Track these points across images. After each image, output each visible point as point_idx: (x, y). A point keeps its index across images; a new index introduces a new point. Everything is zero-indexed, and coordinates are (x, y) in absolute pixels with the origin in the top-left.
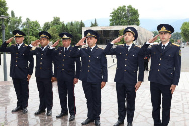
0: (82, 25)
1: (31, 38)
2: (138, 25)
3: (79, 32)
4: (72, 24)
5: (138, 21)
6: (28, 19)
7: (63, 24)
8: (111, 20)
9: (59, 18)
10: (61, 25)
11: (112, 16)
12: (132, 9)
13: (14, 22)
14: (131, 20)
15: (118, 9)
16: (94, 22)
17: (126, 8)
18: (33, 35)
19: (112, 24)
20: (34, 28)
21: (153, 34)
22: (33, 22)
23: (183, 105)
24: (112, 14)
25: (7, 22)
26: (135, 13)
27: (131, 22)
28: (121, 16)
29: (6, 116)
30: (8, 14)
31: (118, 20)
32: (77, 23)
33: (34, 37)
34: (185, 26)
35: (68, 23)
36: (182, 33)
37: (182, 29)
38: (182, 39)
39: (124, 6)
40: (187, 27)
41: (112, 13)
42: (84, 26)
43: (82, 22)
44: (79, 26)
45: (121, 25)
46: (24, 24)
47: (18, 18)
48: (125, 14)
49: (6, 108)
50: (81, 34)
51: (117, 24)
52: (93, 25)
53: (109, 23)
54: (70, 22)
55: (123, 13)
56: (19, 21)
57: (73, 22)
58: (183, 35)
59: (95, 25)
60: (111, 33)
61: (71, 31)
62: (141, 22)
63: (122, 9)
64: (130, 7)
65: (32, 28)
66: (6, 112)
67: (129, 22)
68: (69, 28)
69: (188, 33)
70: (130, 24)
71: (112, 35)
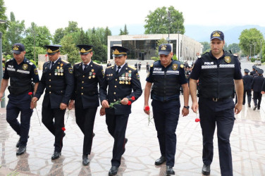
0: (108, 33)
1: (37, 50)
2: (182, 33)
3: (103, 43)
4: (94, 31)
5: (182, 27)
6: (33, 24)
7: (82, 32)
8: (146, 26)
9: (76, 23)
10: (79, 33)
11: (148, 22)
12: (174, 12)
13: (15, 28)
14: (173, 26)
15: (156, 11)
16: (123, 30)
17: (167, 10)
18: (41, 45)
19: (148, 32)
20: (42, 36)
21: (202, 46)
22: (41, 28)
23: (240, 140)
24: (148, 19)
25: (5, 27)
26: (179, 17)
27: (173, 29)
28: (160, 22)
29: (4, 155)
30: (6, 17)
31: (156, 27)
32: (101, 31)
33: (42, 48)
34: (244, 35)
35: (89, 30)
36: (240, 45)
37: (240, 39)
38: (241, 52)
39: (164, 8)
40: (247, 37)
41: (148, 17)
42: (110, 34)
43: (107, 29)
44: (103, 35)
45: (160, 33)
46: (28, 31)
47: (20, 22)
48: (165, 18)
49: (4, 144)
50: (107, 44)
51: (154, 33)
52: (122, 33)
53: (144, 30)
55: (163, 18)
56: (21, 27)
57: (96, 29)
58: (241, 46)
59: (125, 33)
60: (146, 44)
61: (93, 41)
62: (186, 29)
63: (161, 12)
64: (171, 8)
65: (39, 36)
66: (3, 150)
67: (170, 29)
68: (90, 36)
69: (248, 44)
70: (172, 33)
71: (148, 47)
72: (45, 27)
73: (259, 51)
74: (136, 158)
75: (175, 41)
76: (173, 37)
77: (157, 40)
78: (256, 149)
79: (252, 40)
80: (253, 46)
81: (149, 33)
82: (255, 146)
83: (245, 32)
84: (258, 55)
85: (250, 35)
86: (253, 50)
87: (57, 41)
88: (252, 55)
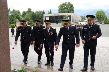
0: (44, 13)
1: (16, 20)
2: (73, 13)
3: (42, 17)
4: (38, 12)
5: (73, 10)
6: (14, 10)
7: (33, 12)
8: (59, 10)
9: (31, 9)
10: (32, 13)
12: (70, 4)
14: (70, 10)
15: (63, 4)
16: (50, 11)
17: (67, 4)
18: (17, 18)
20: (17, 14)
21: (81, 18)
22: (17, 11)
24: (59, 7)
26: (71, 6)
27: (70, 11)
28: (64, 8)
31: (63, 10)
32: (41, 12)
34: (98, 13)
35: (36, 12)
38: (96, 20)
39: (66, 3)
40: (99, 14)
41: (60, 6)
43: (43, 11)
44: (42, 14)
45: (64, 13)
46: (11, 12)
47: (9, 9)
51: (62, 13)
52: (49, 13)
53: (58, 11)
54: (37, 11)
55: (66, 7)
56: (9, 11)
58: (97, 18)
59: (50, 13)
61: (38, 16)
62: (75, 11)
64: (69, 3)
67: (68, 11)
68: (36, 14)
69: (99, 17)
70: (69, 13)
71: (59, 18)
72: (18, 11)
73: (103, 20)
74: (56, 59)
75: (70, 16)
76: (70, 14)
77: (63, 16)
78: (100, 56)
79: (101, 15)
80: (101, 18)
81: (60, 13)
82: (100, 55)
83: (98, 12)
84: (103, 21)
85: (100, 13)
86: (101, 19)
87: (23, 16)
88: (101, 21)
